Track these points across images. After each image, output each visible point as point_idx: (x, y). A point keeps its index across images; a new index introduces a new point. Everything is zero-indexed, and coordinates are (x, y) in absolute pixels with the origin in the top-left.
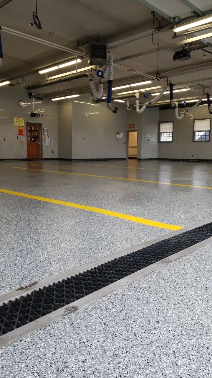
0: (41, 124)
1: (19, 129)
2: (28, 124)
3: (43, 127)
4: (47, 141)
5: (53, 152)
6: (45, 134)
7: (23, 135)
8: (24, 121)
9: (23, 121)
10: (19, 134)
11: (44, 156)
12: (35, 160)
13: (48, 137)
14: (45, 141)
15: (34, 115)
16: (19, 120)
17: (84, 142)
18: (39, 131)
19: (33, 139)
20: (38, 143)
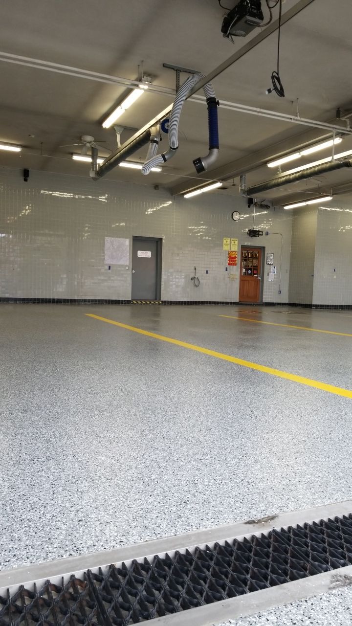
0: (264, 248)
1: (230, 256)
2: (244, 248)
3: (266, 253)
4: (272, 274)
5: (280, 292)
6: (269, 264)
7: (235, 265)
8: (239, 243)
9: (236, 242)
10: (229, 264)
11: (266, 299)
12: (251, 305)
13: (273, 268)
14: (268, 274)
15: (253, 233)
16: (231, 242)
17: (335, 277)
18: (259, 258)
19: (250, 272)
20: (258, 277)
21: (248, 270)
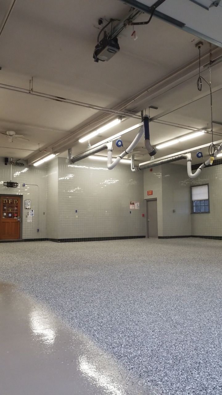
0: (22, 196)
2: (2, 196)
3: (24, 200)
4: (30, 216)
5: (38, 230)
6: (27, 208)
11: (24, 237)
12: (12, 241)
13: (31, 211)
14: (27, 217)
15: (11, 185)
17: (77, 217)
18: (19, 204)
19: (10, 215)
20: (18, 219)
21: (9, 214)
